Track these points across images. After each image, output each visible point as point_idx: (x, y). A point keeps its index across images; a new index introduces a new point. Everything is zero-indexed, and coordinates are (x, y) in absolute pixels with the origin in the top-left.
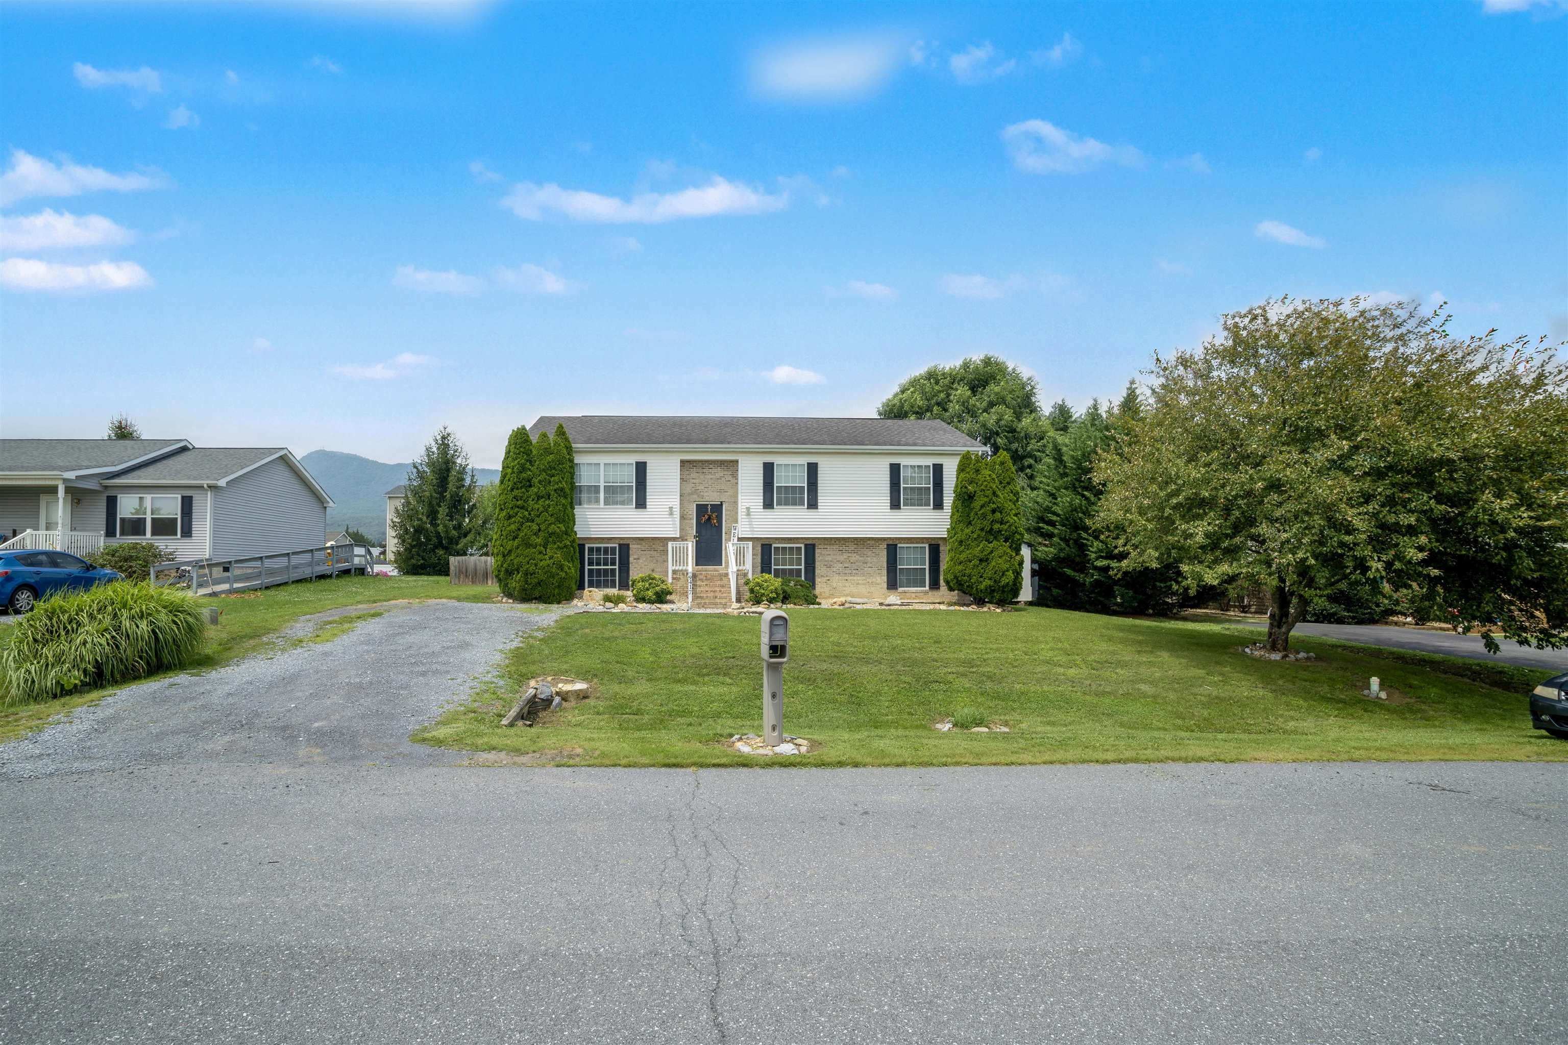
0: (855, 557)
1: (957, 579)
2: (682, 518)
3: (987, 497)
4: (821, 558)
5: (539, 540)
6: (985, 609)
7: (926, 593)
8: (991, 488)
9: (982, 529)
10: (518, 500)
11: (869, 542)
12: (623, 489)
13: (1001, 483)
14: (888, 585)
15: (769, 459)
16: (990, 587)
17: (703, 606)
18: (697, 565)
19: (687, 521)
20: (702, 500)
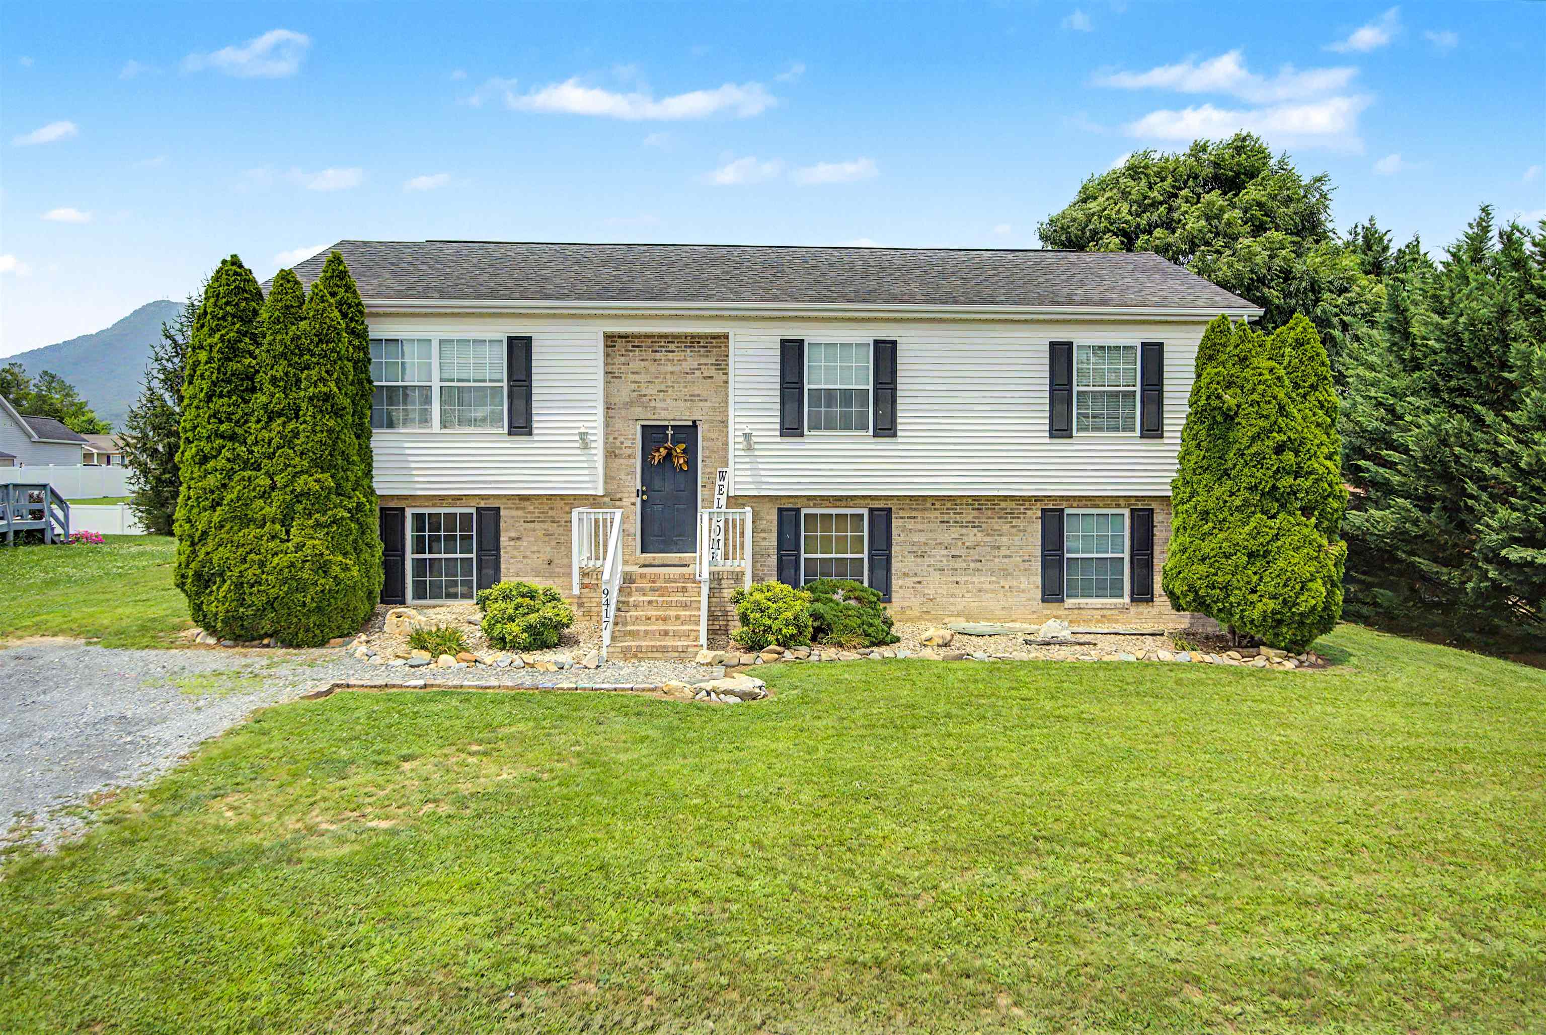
0: (973, 536)
1: (1196, 592)
2: (611, 454)
3: (1267, 417)
4: (902, 538)
5: (271, 511)
6: (1259, 662)
7: (1124, 609)
8: (1275, 398)
9: (1252, 489)
10: (221, 422)
11: (1003, 505)
12: (482, 394)
13: (1296, 386)
14: (1044, 593)
15: (793, 332)
16: (1274, 612)
17: (635, 656)
18: (643, 551)
19: (621, 461)
20: (653, 417)
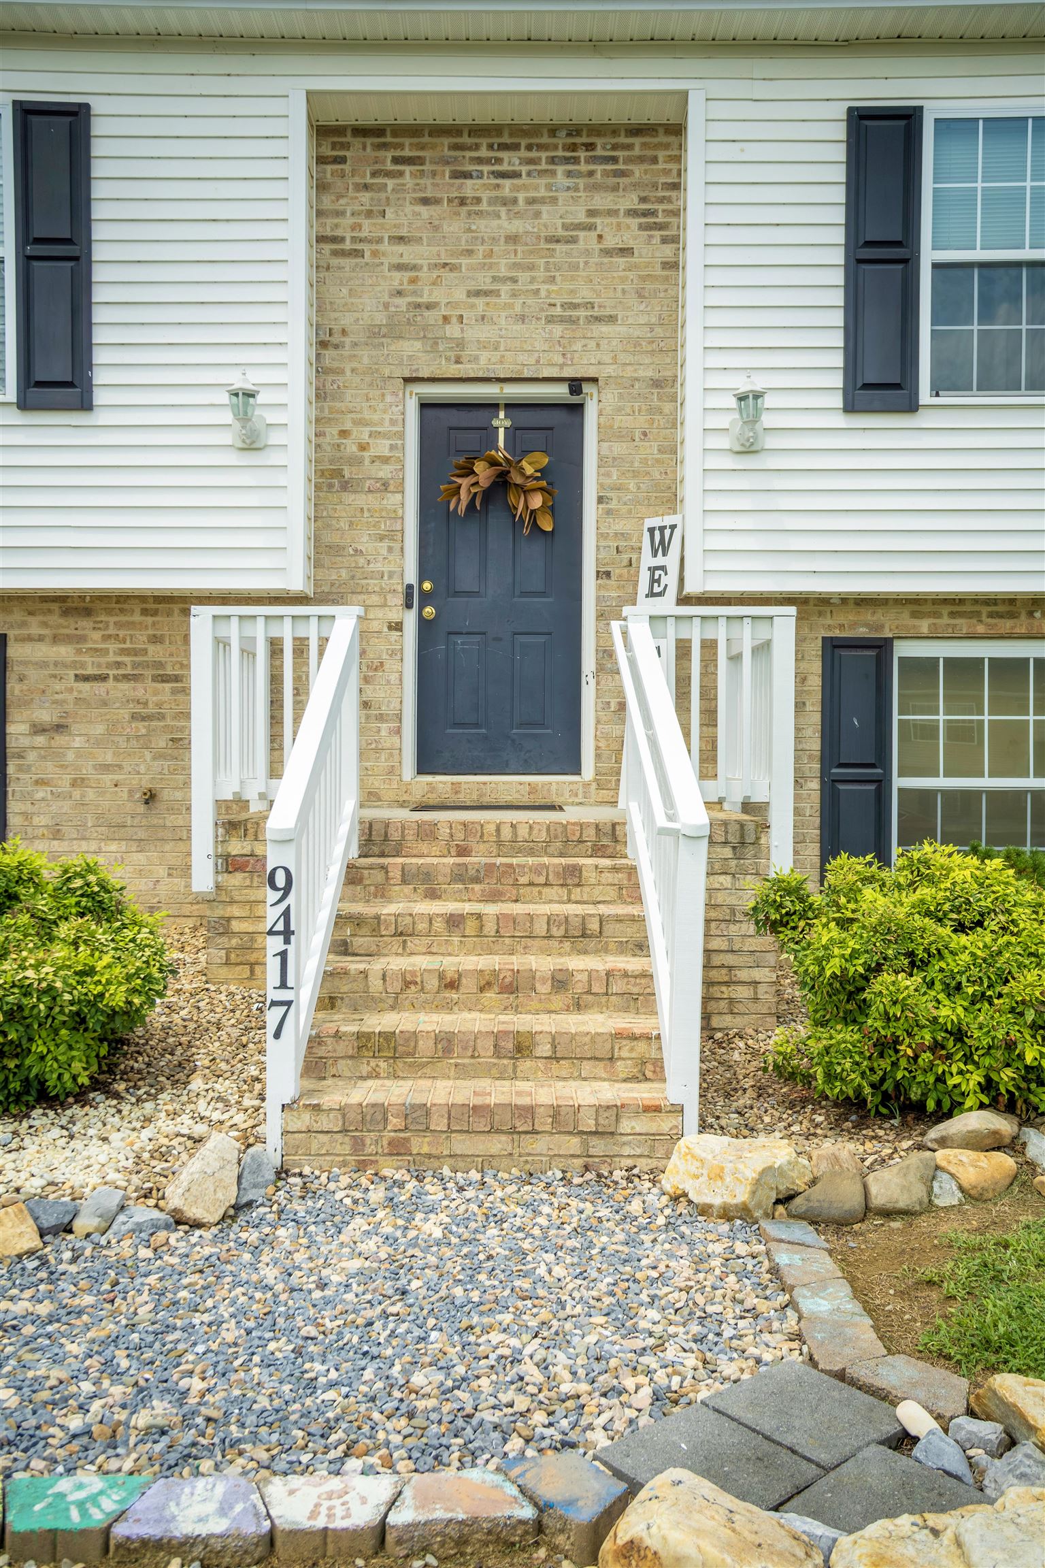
2: (330, 475)
17: (398, 1149)
18: (425, 765)
19: (361, 500)
20: (453, 370)
